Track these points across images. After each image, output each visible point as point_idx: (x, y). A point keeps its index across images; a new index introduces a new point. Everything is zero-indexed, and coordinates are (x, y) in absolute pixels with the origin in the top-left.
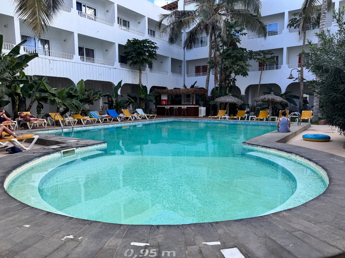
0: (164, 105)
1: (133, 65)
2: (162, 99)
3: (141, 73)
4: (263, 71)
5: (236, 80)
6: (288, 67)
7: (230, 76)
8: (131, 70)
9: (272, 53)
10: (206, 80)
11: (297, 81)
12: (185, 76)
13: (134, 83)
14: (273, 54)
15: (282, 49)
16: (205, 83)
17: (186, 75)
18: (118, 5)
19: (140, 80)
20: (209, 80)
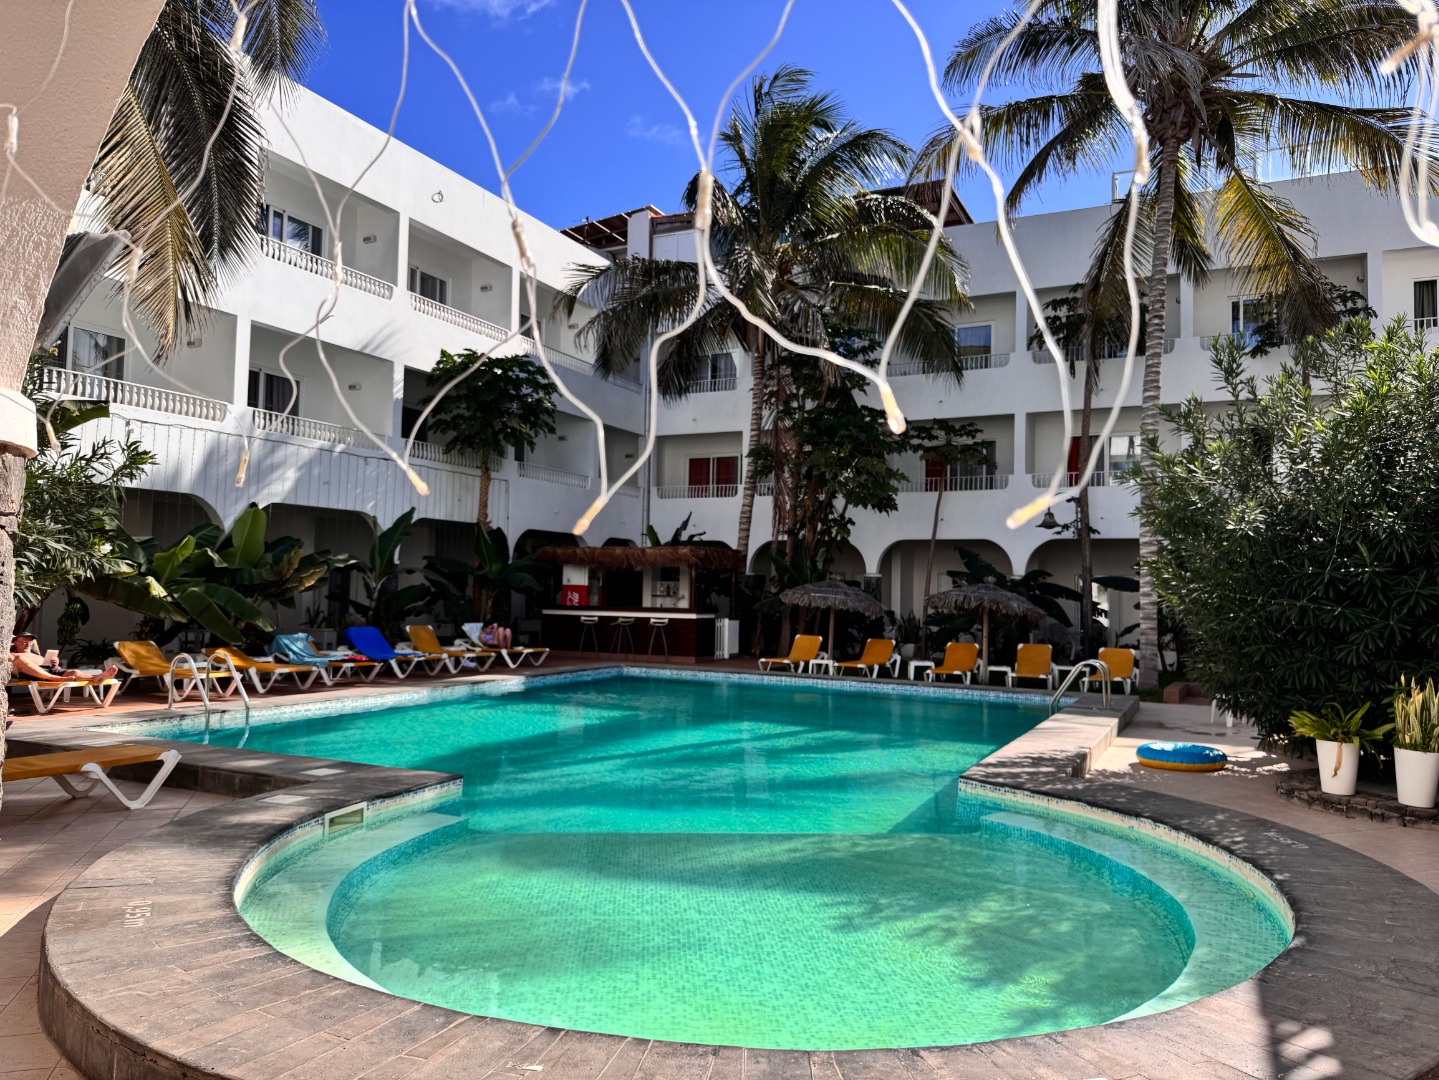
0: (573, 608)
1: (458, 447)
2: (565, 582)
3: (486, 478)
4: (944, 493)
5: (853, 523)
6: (1033, 482)
7: (832, 506)
8: (448, 467)
9: (977, 431)
10: (738, 514)
11: (1068, 535)
12: (649, 492)
13: (457, 517)
14: (978, 435)
15: (1010, 418)
16: (737, 527)
17: (654, 490)
18: (411, 219)
19: (484, 505)
20: (750, 518)
